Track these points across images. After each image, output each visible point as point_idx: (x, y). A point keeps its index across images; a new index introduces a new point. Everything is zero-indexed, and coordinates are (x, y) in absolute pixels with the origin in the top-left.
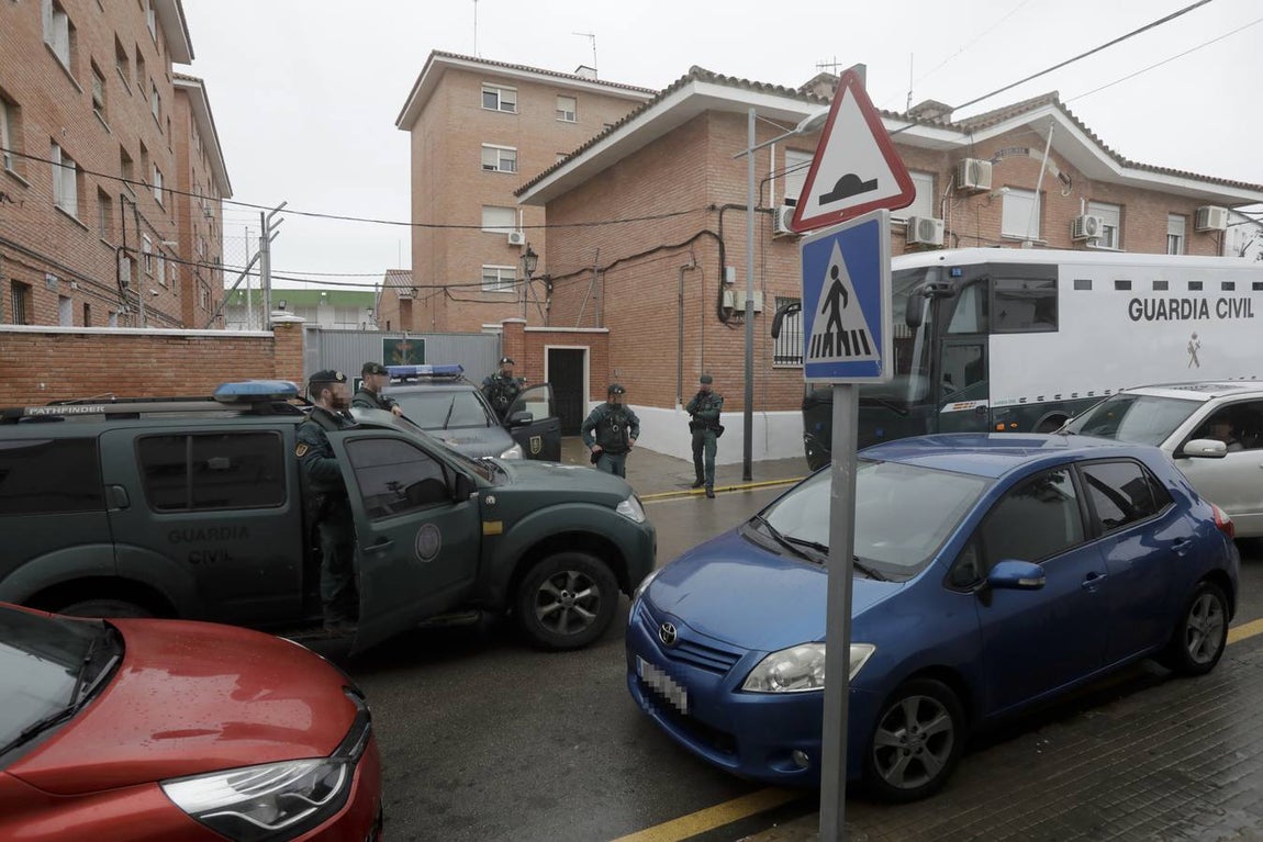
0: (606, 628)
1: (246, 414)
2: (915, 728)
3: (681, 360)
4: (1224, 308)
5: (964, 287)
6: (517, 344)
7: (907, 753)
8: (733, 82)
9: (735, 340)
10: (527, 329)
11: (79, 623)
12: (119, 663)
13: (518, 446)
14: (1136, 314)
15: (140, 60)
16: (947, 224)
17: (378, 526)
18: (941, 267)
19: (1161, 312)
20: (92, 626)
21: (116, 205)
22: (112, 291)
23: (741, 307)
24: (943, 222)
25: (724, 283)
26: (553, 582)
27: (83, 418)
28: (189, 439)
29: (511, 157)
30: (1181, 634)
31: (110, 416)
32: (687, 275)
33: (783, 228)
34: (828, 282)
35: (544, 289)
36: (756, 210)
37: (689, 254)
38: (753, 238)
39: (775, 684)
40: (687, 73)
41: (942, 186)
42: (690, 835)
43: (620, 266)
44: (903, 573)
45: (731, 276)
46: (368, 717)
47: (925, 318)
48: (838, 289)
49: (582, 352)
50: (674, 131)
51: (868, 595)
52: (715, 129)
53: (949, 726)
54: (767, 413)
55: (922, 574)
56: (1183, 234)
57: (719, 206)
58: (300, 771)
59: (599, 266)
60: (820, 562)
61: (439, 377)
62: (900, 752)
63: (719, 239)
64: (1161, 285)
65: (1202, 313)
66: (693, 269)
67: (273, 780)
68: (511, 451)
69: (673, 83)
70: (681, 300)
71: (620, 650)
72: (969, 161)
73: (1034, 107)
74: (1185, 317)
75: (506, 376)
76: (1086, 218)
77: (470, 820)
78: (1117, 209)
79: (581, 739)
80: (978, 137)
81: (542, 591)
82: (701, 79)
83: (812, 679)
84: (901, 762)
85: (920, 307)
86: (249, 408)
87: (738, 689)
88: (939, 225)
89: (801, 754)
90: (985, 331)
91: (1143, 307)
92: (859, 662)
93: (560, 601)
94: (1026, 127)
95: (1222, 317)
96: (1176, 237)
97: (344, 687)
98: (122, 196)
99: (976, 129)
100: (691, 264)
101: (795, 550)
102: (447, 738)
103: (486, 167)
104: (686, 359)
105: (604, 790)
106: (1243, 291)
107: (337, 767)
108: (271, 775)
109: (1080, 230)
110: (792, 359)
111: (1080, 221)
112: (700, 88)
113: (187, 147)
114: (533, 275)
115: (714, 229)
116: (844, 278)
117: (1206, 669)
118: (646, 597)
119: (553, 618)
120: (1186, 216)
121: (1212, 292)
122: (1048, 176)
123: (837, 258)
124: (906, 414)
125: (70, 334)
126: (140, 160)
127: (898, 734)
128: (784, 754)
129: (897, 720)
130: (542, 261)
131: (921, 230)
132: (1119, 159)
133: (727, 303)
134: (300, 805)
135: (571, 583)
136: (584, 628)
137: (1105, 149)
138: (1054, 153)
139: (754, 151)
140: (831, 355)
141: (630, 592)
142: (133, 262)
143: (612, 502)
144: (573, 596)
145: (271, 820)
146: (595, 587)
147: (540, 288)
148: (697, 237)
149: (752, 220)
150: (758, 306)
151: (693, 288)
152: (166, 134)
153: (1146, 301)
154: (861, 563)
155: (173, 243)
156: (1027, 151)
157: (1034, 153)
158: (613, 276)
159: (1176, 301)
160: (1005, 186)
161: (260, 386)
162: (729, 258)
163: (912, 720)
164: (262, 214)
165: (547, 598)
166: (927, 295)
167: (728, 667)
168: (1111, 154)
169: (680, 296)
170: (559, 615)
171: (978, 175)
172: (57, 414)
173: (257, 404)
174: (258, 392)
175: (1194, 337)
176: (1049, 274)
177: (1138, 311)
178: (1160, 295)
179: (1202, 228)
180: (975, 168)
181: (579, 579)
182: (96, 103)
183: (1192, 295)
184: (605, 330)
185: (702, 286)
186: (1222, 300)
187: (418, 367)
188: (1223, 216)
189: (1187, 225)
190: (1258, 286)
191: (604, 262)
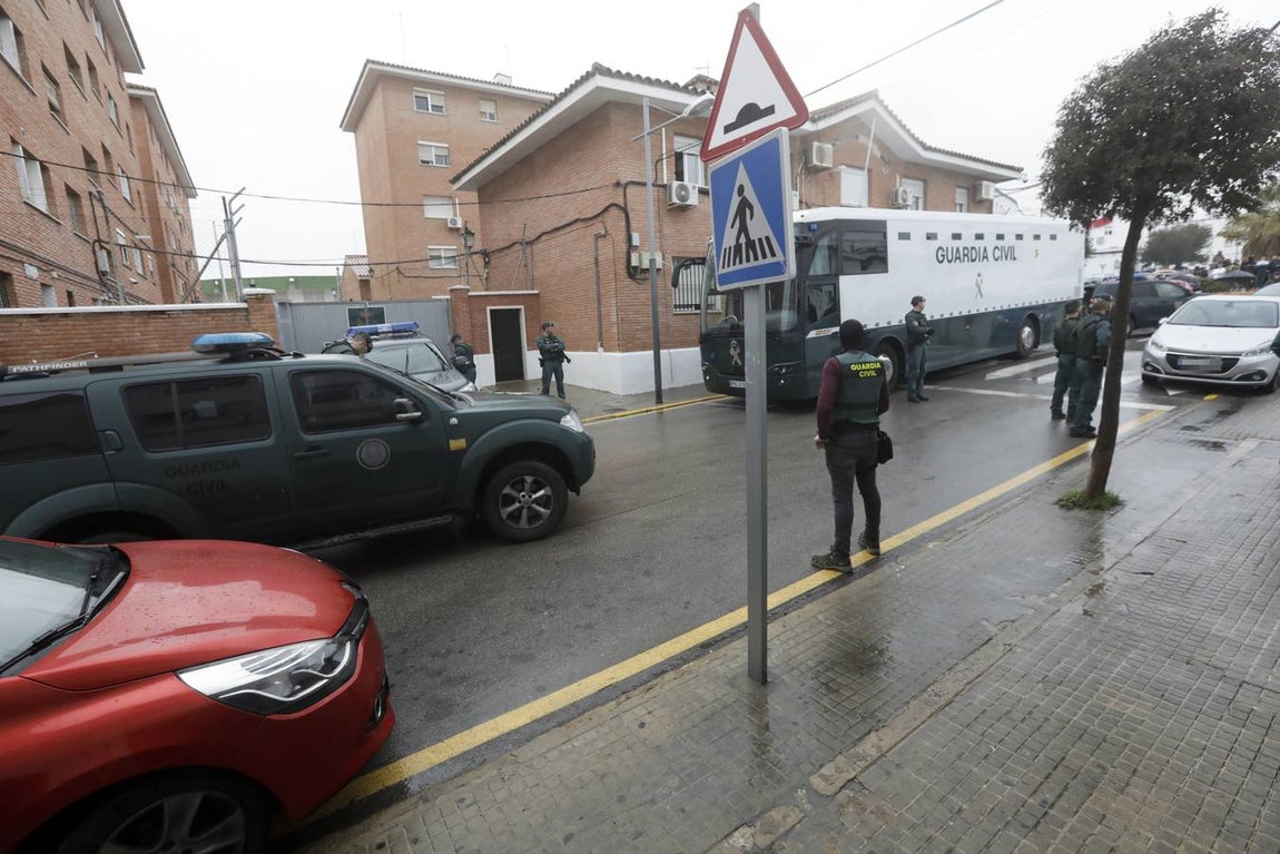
0: (559, 521)
1: (225, 361)
3: (599, 312)
4: (998, 253)
5: (819, 239)
6: (463, 307)
8: (628, 77)
9: (642, 293)
10: (470, 294)
11: (85, 553)
12: (125, 579)
14: (941, 259)
15: (92, 68)
16: (800, 195)
18: (802, 223)
19: (958, 257)
20: (98, 551)
21: (85, 202)
22: (90, 279)
23: (646, 265)
24: (798, 193)
25: (631, 247)
26: (513, 486)
27: (70, 370)
28: (173, 386)
29: (444, 153)
31: (93, 370)
32: (601, 242)
33: (676, 202)
35: (482, 261)
36: (653, 185)
37: (600, 225)
38: (652, 208)
40: (590, 69)
43: (544, 238)
45: (636, 241)
46: (364, 603)
49: (518, 310)
50: (582, 120)
52: (616, 116)
54: (671, 350)
56: (965, 203)
57: (623, 182)
58: (309, 651)
59: (527, 240)
61: (397, 333)
63: (625, 210)
64: (957, 237)
65: (984, 257)
66: (604, 236)
67: (282, 661)
69: (579, 78)
70: (597, 262)
72: (816, 144)
74: (973, 261)
76: (901, 189)
77: (464, 678)
78: (920, 183)
79: (548, 607)
80: (822, 125)
81: (506, 495)
82: (602, 74)
86: (227, 355)
90: (836, 273)
91: (945, 253)
93: (520, 502)
94: (855, 117)
95: (997, 260)
96: (961, 205)
97: (340, 581)
98: (90, 194)
99: (820, 119)
100: (603, 232)
102: (437, 618)
103: (423, 162)
104: (604, 311)
105: (572, 643)
106: (1010, 240)
107: (341, 646)
108: (282, 656)
109: (896, 201)
110: (688, 306)
111: (897, 192)
112: (601, 82)
113: (149, 150)
114: (472, 250)
115: (620, 201)
116: (750, 194)
119: (515, 516)
120: (967, 189)
121: (990, 242)
122: (873, 157)
124: (780, 341)
125: (54, 314)
126: (103, 161)
130: (478, 236)
132: (922, 145)
133: (634, 262)
134: (315, 679)
135: (527, 486)
136: (541, 522)
137: (912, 136)
138: (877, 140)
139: (648, 134)
140: (741, 262)
141: (577, 489)
142: (109, 253)
143: (557, 417)
144: (530, 497)
145: (287, 693)
146: (548, 488)
147: (478, 259)
148: (606, 209)
149: (651, 192)
150: (659, 264)
151: (606, 250)
152: (126, 138)
153: (947, 248)
155: (147, 237)
156: (857, 137)
158: (538, 247)
159: (967, 248)
160: (842, 164)
161: (236, 338)
162: (634, 225)
164: (224, 198)
165: (509, 500)
168: (917, 140)
169: (596, 259)
170: (520, 513)
171: (824, 154)
172: (40, 371)
173: (236, 352)
174: (233, 342)
175: (979, 275)
176: (879, 228)
177: (942, 256)
178: (957, 243)
179: (978, 198)
180: (820, 150)
181: (534, 482)
182: (52, 107)
183: (978, 244)
184: (536, 292)
185: (611, 251)
186: (997, 247)
187: (379, 326)
188: (992, 190)
189: (969, 196)
190: (1019, 237)
191: (530, 235)
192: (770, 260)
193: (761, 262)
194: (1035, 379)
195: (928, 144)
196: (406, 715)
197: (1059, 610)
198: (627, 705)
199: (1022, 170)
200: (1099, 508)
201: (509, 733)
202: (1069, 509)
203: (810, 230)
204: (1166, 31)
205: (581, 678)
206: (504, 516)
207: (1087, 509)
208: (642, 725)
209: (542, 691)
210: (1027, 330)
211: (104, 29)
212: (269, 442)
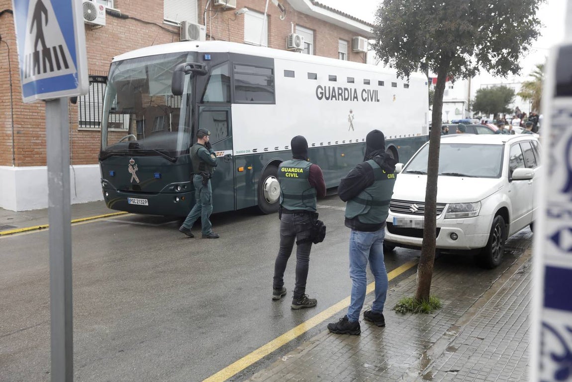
4: (365, 95)
5: (213, 68)
14: (320, 96)
16: (208, 29)
18: (197, 52)
19: (333, 95)
24: (205, 27)
41: (203, 1)
47: (186, 89)
48: (40, 8)
56: (346, 52)
64: (333, 79)
65: (354, 98)
74: (346, 99)
76: (294, 35)
78: (311, 32)
85: (182, 81)
88: (203, 29)
90: (229, 102)
91: (324, 91)
95: (364, 100)
96: (343, 54)
106: (374, 86)
109: (291, 44)
111: (291, 37)
120: (348, 42)
121: (359, 86)
122: (271, 4)
124: (176, 161)
131: (189, 30)
153: (325, 87)
159: (341, 89)
160: (245, 7)
166: (187, 72)
175: (351, 112)
176: (267, 64)
177: (323, 95)
178: (332, 84)
179: (355, 50)
183: (349, 86)
186: (364, 90)
188: (366, 44)
189: (348, 47)
190: (381, 83)
192: (63, 72)
193: (57, 73)
200: (424, 311)
202: (403, 313)
203: (204, 59)
207: (416, 313)
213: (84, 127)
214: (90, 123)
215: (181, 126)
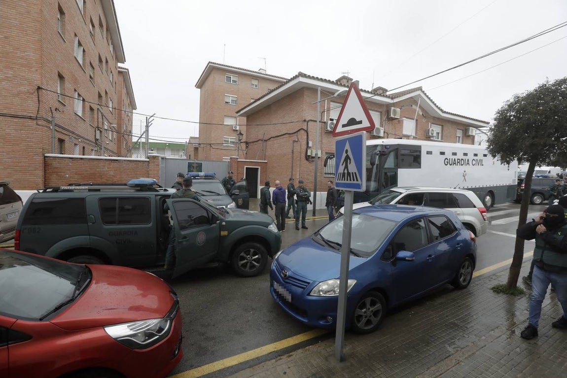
0: (263, 269)
1: (138, 191)
2: (369, 309)
3: (292, 173)
4: (474, 162)
5: (390, 152)
6: (235, 165)
7: (366, 317)
8: (313, 78)
9: (311, 167)
10: (238, 160)
11: (75, 266)
12: (90, 282)
13: (234, 203)
14: (446, 163)
15: (107, 62)
16: (385, 129)
17: (184, 233)
18: (382, 145)
19: (454, 163)
20: (81, 267)
21: (96, 112)
22: (92, 142)
23: (314, 155)
24: (383, 128)
25: (308, 147)
26: (245, 253)
27: (80, 191)
28: (117, 199)
29: (235, 99)
30: (458, 275)
31: (90, 190)
32: (295, 144)
33: (329, 129)
34: (344, 155)
35: (245, 146)
36: (320, 122)
37: (296, 136)
38: (318, 132)
39: (321, 293)
40: (297, 74)
41: (383, 116)
42: (290, 345)
43: (272, 139)
44: (366, 254)
45: (310, 144)
46: (178, 302)
47: (377, 162)
48: (347, 157)
49: (258, 169)
50: (293, 93)
51: (355, 262)
52: (306, 93)
53: (380, 308)
54: (322, 193)
55: (373, 255)
56: (461, 136)
57: (307, 120)
58: (153, 323)
59: (264, 139)
60: (338, 250)
61: (207, 177)
62: (364, 317)
63: (307, 131)
64: (455, 154)
65: (467, 164)
66: (297, 142)
67: (143, 327)
68: (232, 204)
69: (293, 77)
70: (293, 152)
71: (268, 277)
72: (393, 108)
73: (414, 91)
74: (462, 165)
75: (230, 178)
76: (431, 129)
77: (213, 338)
78: (441, 127)
79: (253, 309)
80: (396, 100)
81: (241, 256)
82: (302, 76)
83: (334, 292)
84: (364, 320)
85: (375, 158)
86: (139, 188)
87: (309, 295)
89: (330, 318)
90: (397, 167)
91: (449, 161)
92: (350, 286)
93: (247, 260)
94: (411, 98)
95: (473, 165)
96: (459, 137)
97: (169, 291)
98: (98, 109)
99: (395, 98)
100: (297, 140)
101: (330, 245)
102: (206, 308)
103: (226, 102)
104: (294, 172)
105: (261, 328)
106: (480, 157)
107: (166, 321)
108: (143, 324)
109: (429, 134)
110: (331, 174)
111: (429, 130)
112: (301, 79)
113: (122, 91)
114: (241, 141)
115: (305, 128)
116: (350, 154)
117: (465, 287)
118: (277, 260)
119: (244, 265)
120: (463, 130)
121: (471, 157)
122: (418, 114)
123: (347, 147)
125: (77, 158)
126: (105, 97)
127: (364, 310)
128: (324, 317)
129: (363, 306)
130: (245, 136)
131: (376, 131)
132: (442, 110)
133: (309, 154)
134: (154, 335)
135: (251, 253)
136: (255, 269)
137: (437, 107)
138: (420, 107)
139: (319, 102)
140: (344, 180)
141: (272, 257)
142: (101, 132)
143: (267, 225)
144: (252, 258)
145: (143, 340)
146: (260, 255)
147: (243, 146)
148: (299, 130)
149: (318, 125)
150: (319, 155)
151: (297, 148)
152: (114, 87)
153: (449, 159)
154: (352, 251)
155: (115, 126)
156: (412, 106)
157: (414, 107)
158: (269, 143)
159: (459, 159)
160: (404, 117)
161: (144, 181)
162: (310, 138)
163: (368, 306)
164: (147, 118)
165: (243, 258)
166: (377, 155)
167: (305, 287)
168: (439, 108)
169: (293, 151)
170: (247, 264)
171: (396, 113)
172: (71, 189)
173: (142, 187)
174: (142, 183)
175: (465, 172)
176: (418, 149)
177: (447, 162)
178: (454, 157)
179: (467, 134)
180: (394, 111)
181: (254, 252)
182: (91, 77)
183: (464, 158)
184: (266, 161)
185: (300, 147)
186: (474, 160)
187: (200, 173)
188: (474, 131)
189: (463, 133)
190: (485, 155)
191: (266, 138)
192: (355, 182)
193: (352, 182)
194: (490, 222)
195: (445, 110)
196: (188, 352)
197: (485, 346)
198: (279, 362)
199: (489, 123)
201: (228, 368)
202: (498, 293)
203: (386, 148)
204: (546, 85)
205: (262, 346)
206: (240, 265)
207: (507, 294)
208: (285, 373)
209: (245, 349)
210: (488, 197)
211: (114, 47)
212: (150, 225)
213: (326, 176)
214: (329, 174)
215: (373, 179)
